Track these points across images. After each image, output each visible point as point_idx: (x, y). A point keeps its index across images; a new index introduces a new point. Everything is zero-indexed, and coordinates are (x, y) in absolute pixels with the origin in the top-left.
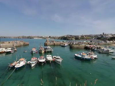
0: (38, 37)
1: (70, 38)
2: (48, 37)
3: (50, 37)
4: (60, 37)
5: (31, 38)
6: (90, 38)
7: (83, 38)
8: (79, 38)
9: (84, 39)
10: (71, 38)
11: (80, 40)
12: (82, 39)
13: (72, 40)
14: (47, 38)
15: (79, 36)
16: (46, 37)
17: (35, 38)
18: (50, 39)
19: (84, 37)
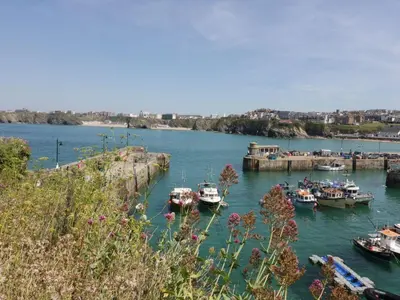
0: (104, 117)
1: (281, 125)
2: (159, 117)
3: (167, 118)
4: (220, 121)
5: (65, 123)
6: (380, 129)
7: (342, 125)
8: (322, 126)
9: (353, 132)
10: (287, 125)
11: (330, 136)
12: (342, 132)
13: (293, 135)
14: (153, 121)
15: (322, 119)
16: (148, 120)
17: (85, 123)
18: (167, 127)
19: (351, 121)
